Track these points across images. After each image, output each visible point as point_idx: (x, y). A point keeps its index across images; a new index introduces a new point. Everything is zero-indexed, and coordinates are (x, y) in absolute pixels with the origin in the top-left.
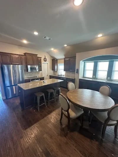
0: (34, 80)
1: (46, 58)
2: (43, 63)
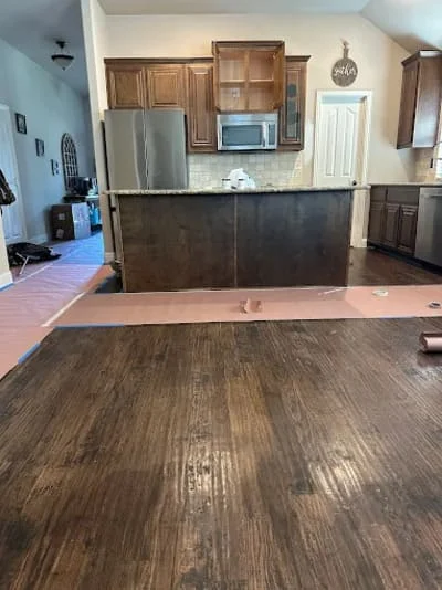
2: (328, 100)
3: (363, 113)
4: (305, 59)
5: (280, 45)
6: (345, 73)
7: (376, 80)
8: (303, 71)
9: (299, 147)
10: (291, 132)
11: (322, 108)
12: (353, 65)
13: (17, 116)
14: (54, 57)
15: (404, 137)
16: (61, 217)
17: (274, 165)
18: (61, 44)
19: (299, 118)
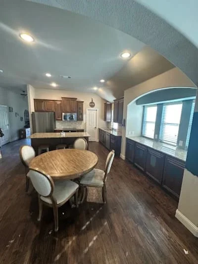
0: (69, 132)
1: (93, 101)
2: (89, 110)
3: (97, 113)
4: (83, 102)
5: (76, 99)
6: (92, 105)
7: (99, 106)
8: (82, 105)
9: (82, 120)
10: (80, 117)
11: (87, 111)
12: (94, 103)
13: (10, 108)
14: (22, 95)
15: (105, 119)
16: (22, 132)
17: (77, 123)
18: (24, 92)
19: (82, 114)
